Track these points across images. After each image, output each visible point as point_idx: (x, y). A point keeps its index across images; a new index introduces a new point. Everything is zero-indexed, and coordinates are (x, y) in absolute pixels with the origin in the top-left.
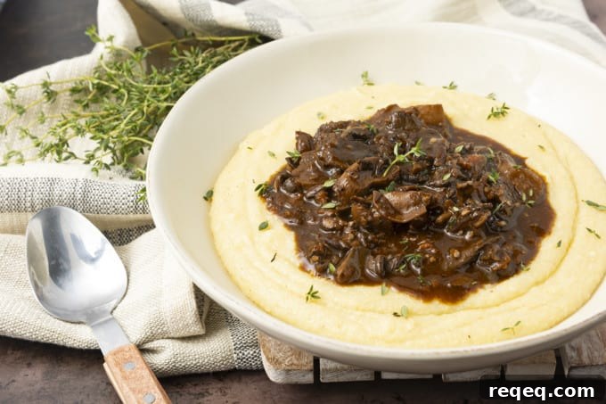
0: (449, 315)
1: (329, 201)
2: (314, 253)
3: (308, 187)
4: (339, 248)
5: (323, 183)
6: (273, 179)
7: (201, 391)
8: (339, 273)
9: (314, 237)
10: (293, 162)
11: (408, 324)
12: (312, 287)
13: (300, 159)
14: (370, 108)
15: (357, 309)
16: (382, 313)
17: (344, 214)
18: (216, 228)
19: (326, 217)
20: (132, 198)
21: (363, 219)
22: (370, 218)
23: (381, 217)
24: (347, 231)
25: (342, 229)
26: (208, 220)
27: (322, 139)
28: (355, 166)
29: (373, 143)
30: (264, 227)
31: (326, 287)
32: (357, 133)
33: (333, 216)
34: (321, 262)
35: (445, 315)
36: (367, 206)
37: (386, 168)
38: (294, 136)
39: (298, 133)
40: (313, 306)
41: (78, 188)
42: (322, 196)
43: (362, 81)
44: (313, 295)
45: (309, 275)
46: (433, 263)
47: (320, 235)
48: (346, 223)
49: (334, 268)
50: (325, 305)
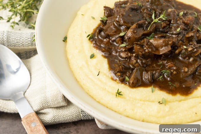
0: (185, 101)
1: (122, 43)
2: (118, 72)
3: (112, 36)
4: (130, 68)
5: (119, 34)
6: (95, 31)
7: (67, 131)
8: (131, 82)
9: (117, 62)
10: (104, 22)
11: (166, 108)
12: (118, 90)
13: (107, 20)
15: (141, 100)
16: (153, 102)
17: (130, 50)
18: (70, 57)
19: (122, 51)
20: (30, 39)
21: (140, 53)
22: (143, 53)
23: (149, 52)
24: (133, 59)
25: (130, 58)
26: (65, 52)
27: (117, 11)
28: (134, 26)
29: (141, 12)
30: (92, 56)
31: (124, 89)
32: (133, 7)
33: (125, 51)
34: (122, 76)
35: (183, 101)
36: (142, 46)
37: (149, 26)
38: (103, 9)
39: (105, 7)
40: (119, 99)
41: (4, 35)
42: (119, 41)
44: (119, 93)
45: (116, 82)
46: (175, 74)
47: (120, 61)
48: (132, 55)
49: (128, 79)
50: (125, 98)
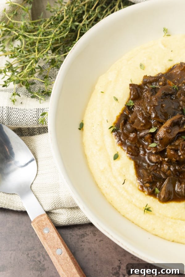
1: (152, 142)
2: (147, 182)
3: (141, 131)
4: (161, 178)
5: (149, 129)
6: (119, 119)
9: (145, 166)
10: (129, 108)
12: (147, 205)
13: (133, 106)
17: (161, 153)
18: (88, 153)
19: (152, 154)
21: (174, 159)
22: (178, 159)
24: (164, 164)
25: (161, 163)
26: (82, 145)
28: (169, 124)
29: (176, 98)
30: (116, 157)
31: (154, 203)
32: (167, 92)
33: (156, 153)
34: (151, 188)
36: (176, 151)
39: (131, 85)
40: (148, 215)
42: (149, 138)
44: (148, 209)
45: (144, 194)
47: (149, 165)
48: (164, 159)
49: (158, 191)
50: (154, 214)
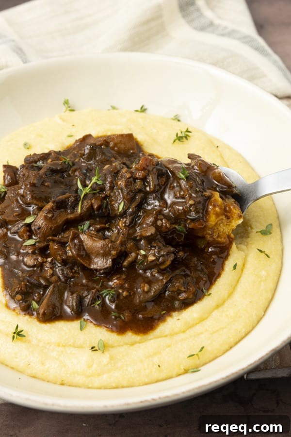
0: (141, 344)
1: (30, 237)
2: (17, 293)
3: (13, 223)
4: (39, 286)
5: (24, 220)
8: (41, 311)
11: (103, 358)
12: (17, 327)
13: (6, 193)
14: (70, 136)
15: (59, 346)
16: (81, 347)
17: (43, 251)
19: (27, 254)
21: (59, 257)
22: (64, 257)
24: (47, 267)
25: (41, 266)
27: (24, 175)
28: (50, 205)
29: (69, 175)
31: (30, 325)
32: (54, 168)
33: (33, 253)
34: (24, 300)
35: (138, 345)
36: (63, 244)
39: (5, 166)
40: (19, 344)
42: (24, 232)
43: (64, 108)
44: (18, 334)
45: (14, 313)
46: (126, 297)
47: (23, 271)
48: (45, 260)
49: (37, 306)
50: (29, 342)
